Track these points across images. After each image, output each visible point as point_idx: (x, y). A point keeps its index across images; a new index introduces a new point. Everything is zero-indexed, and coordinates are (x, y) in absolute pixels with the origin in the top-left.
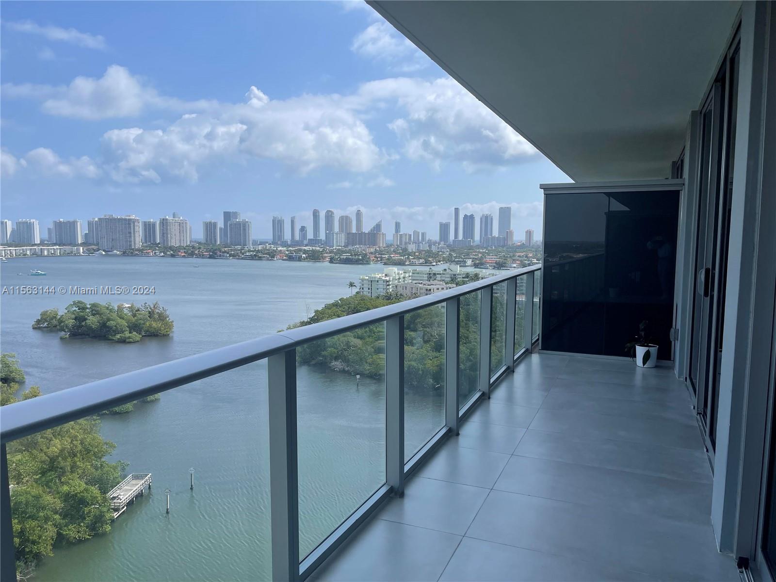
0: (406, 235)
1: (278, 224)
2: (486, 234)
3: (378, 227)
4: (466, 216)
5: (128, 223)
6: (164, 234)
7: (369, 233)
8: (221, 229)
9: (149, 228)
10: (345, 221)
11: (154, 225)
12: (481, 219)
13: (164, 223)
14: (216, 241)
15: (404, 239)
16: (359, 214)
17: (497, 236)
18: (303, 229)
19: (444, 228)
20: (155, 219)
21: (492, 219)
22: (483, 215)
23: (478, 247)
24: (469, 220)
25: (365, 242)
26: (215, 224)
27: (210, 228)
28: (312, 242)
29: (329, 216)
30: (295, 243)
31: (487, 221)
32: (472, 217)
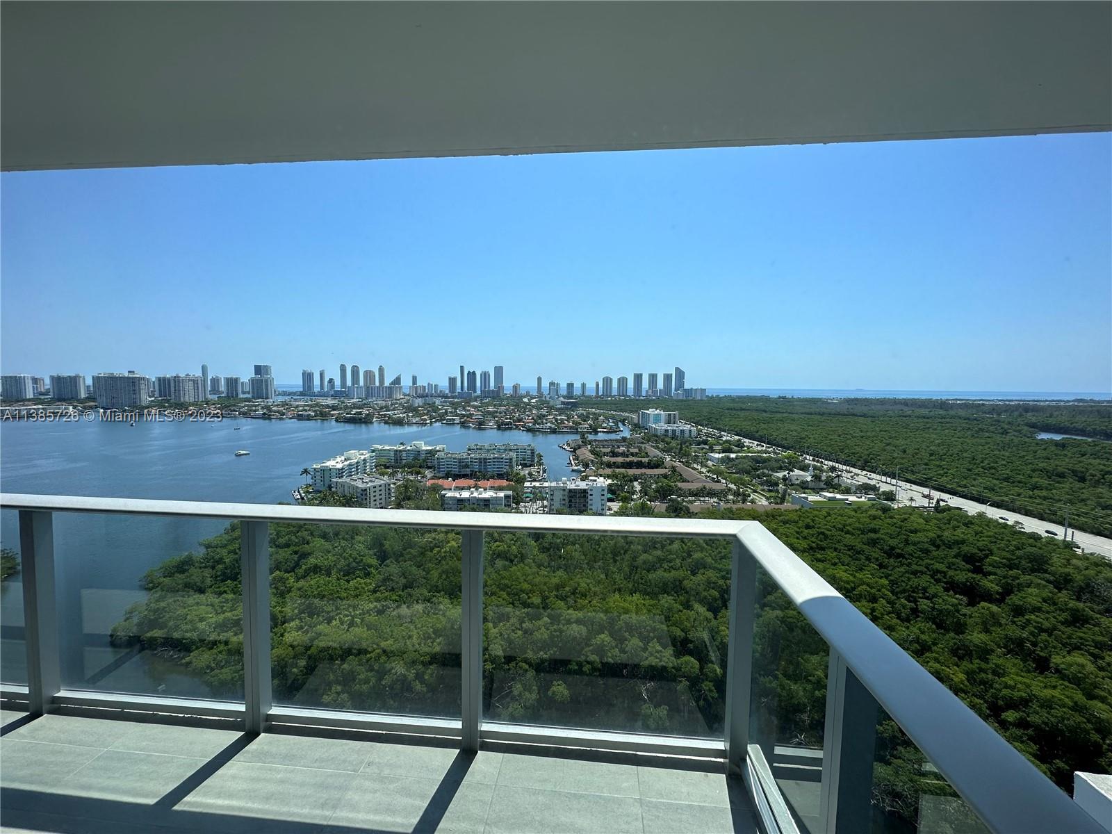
0: (422, 386)
1: (308, 377)
2: (485, 387)
3: (398, 379)
4: (469, 372)
6: (176, 391)
7: (390, 385)
8: (247, 384)
9: (163, 383)
10: (369, 375)
12: (481, 375)
13: (176, 380)
14: (237, 395)
15: (421, 390)
16: (381, 370)
17: (493, 389)
18: (331, 381)
19: (452, 381)
21: (489, 375)
22: (482, 372)
24: (472, 375)
26: (241, 378)
27: (232, 383)
29: (355, 370)
30: (321, 394)
31: (485, 376)
32: (474, 373)
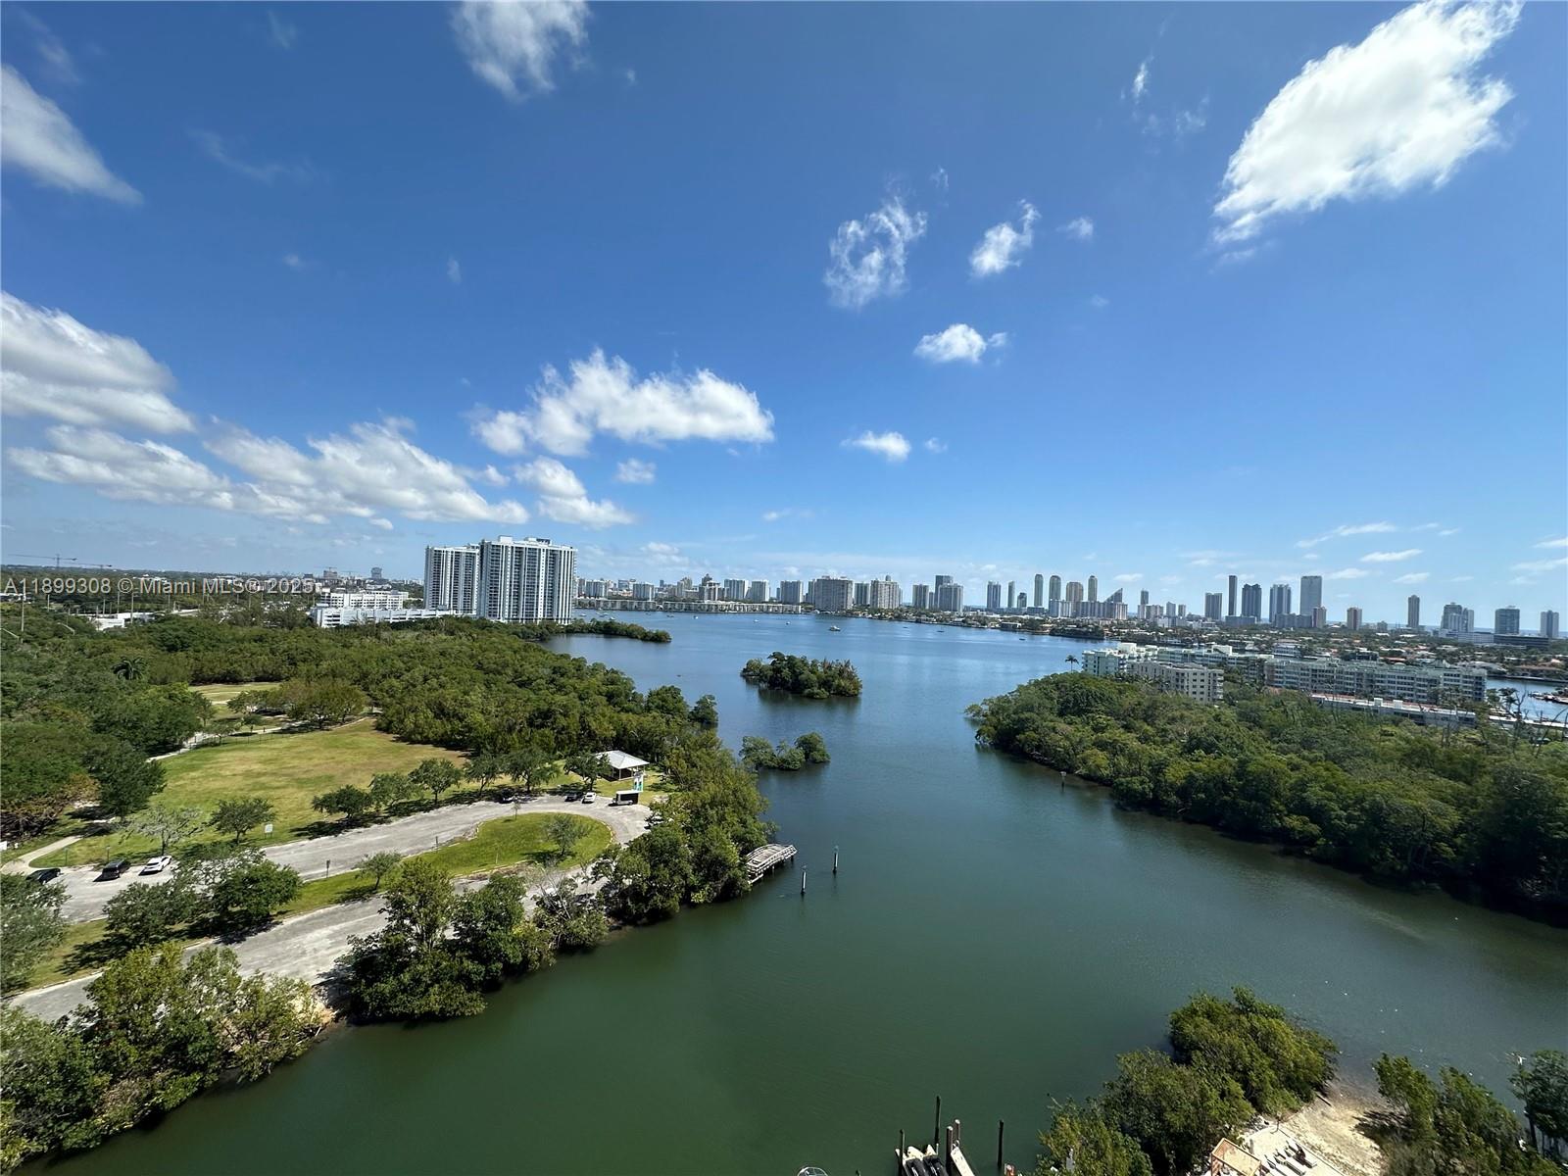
0: (1156, 607)
1: (993, 591)
2: (1280, 611)
3: (1118, 596)
4: (1246, 587)
5: (843, 585)
6: (875, 596)
7: (1104, 603)
8: (931, 594)
9: (861, 589)
10: (1074, 588)
11: (866, 587)
12: (1271, 590)
13: (875, 584)
14: (925, 606)
15: (1153, 613)
16: (1092, 581)
17: (1298, 613)
18: (1022, 596)
19: (1213, 601)
20: (868, 581)
21: (1289, 591)
22: (1275, 586)
23: (1266, 627)
24: (1252, 593)
25: (1099, 612)
26: (925, 588)
27: (920, 591)
28: (1031, 611)
29: (1055, 582)
30: (1010, 610)
31: (1281, 594)
32: (1257, 588)
